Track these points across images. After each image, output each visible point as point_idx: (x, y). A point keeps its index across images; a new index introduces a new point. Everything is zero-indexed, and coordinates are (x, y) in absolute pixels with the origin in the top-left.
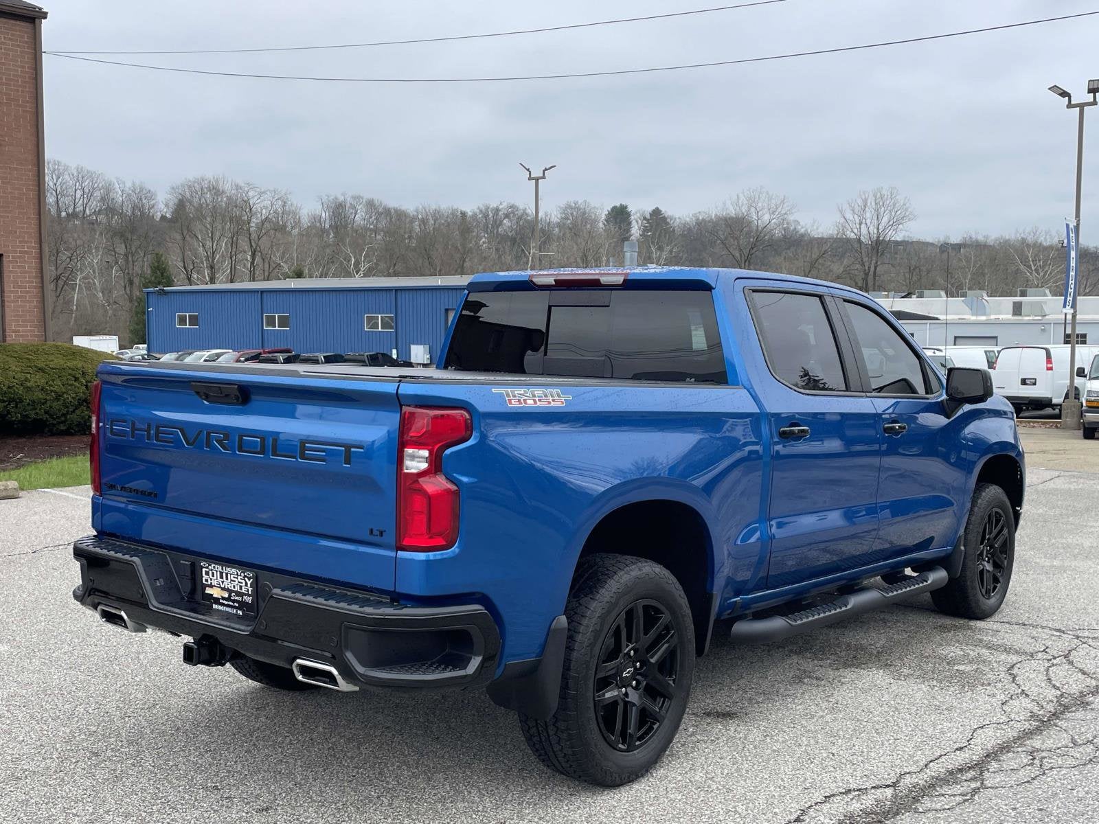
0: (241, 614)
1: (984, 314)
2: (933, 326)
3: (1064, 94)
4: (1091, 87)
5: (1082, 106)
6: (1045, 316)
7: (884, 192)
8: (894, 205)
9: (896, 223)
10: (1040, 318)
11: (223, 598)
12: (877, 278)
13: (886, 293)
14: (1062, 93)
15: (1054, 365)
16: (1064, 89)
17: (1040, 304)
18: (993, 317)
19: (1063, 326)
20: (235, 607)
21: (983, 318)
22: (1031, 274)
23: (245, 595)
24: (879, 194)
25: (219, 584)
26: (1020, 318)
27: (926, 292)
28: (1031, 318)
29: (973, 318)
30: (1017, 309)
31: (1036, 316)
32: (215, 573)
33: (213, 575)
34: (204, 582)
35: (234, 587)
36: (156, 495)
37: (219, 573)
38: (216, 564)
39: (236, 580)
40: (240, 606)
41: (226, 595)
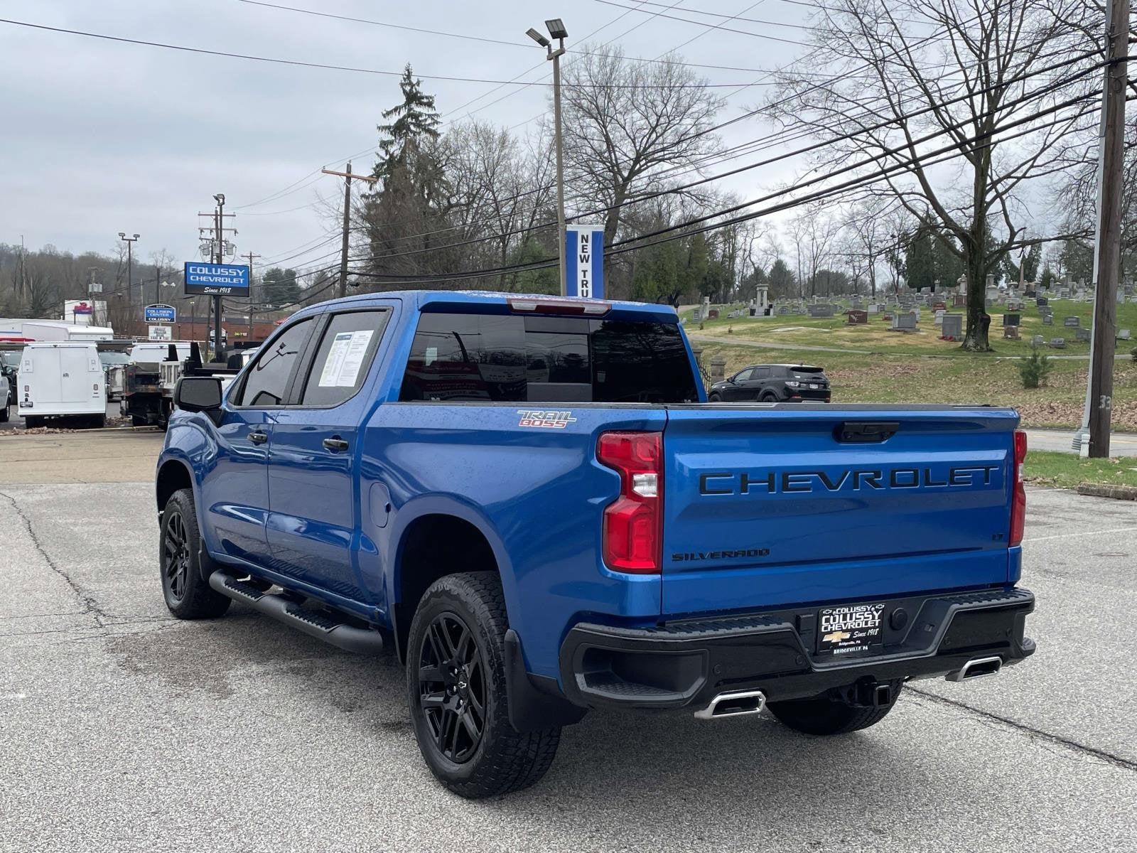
0: (866, 648)
11: (843, 640)
20: (858, 645)
23: (871, 628)
25: (841, 628)
32: (837, 616)
33: (834, 620)
34: (823, 630)
35: (859, 625)
36: (768, 551)
37: (841, 616)
38: (841, 607)
39: (862, 617)
40: (864, 641)
41: (847, 636)
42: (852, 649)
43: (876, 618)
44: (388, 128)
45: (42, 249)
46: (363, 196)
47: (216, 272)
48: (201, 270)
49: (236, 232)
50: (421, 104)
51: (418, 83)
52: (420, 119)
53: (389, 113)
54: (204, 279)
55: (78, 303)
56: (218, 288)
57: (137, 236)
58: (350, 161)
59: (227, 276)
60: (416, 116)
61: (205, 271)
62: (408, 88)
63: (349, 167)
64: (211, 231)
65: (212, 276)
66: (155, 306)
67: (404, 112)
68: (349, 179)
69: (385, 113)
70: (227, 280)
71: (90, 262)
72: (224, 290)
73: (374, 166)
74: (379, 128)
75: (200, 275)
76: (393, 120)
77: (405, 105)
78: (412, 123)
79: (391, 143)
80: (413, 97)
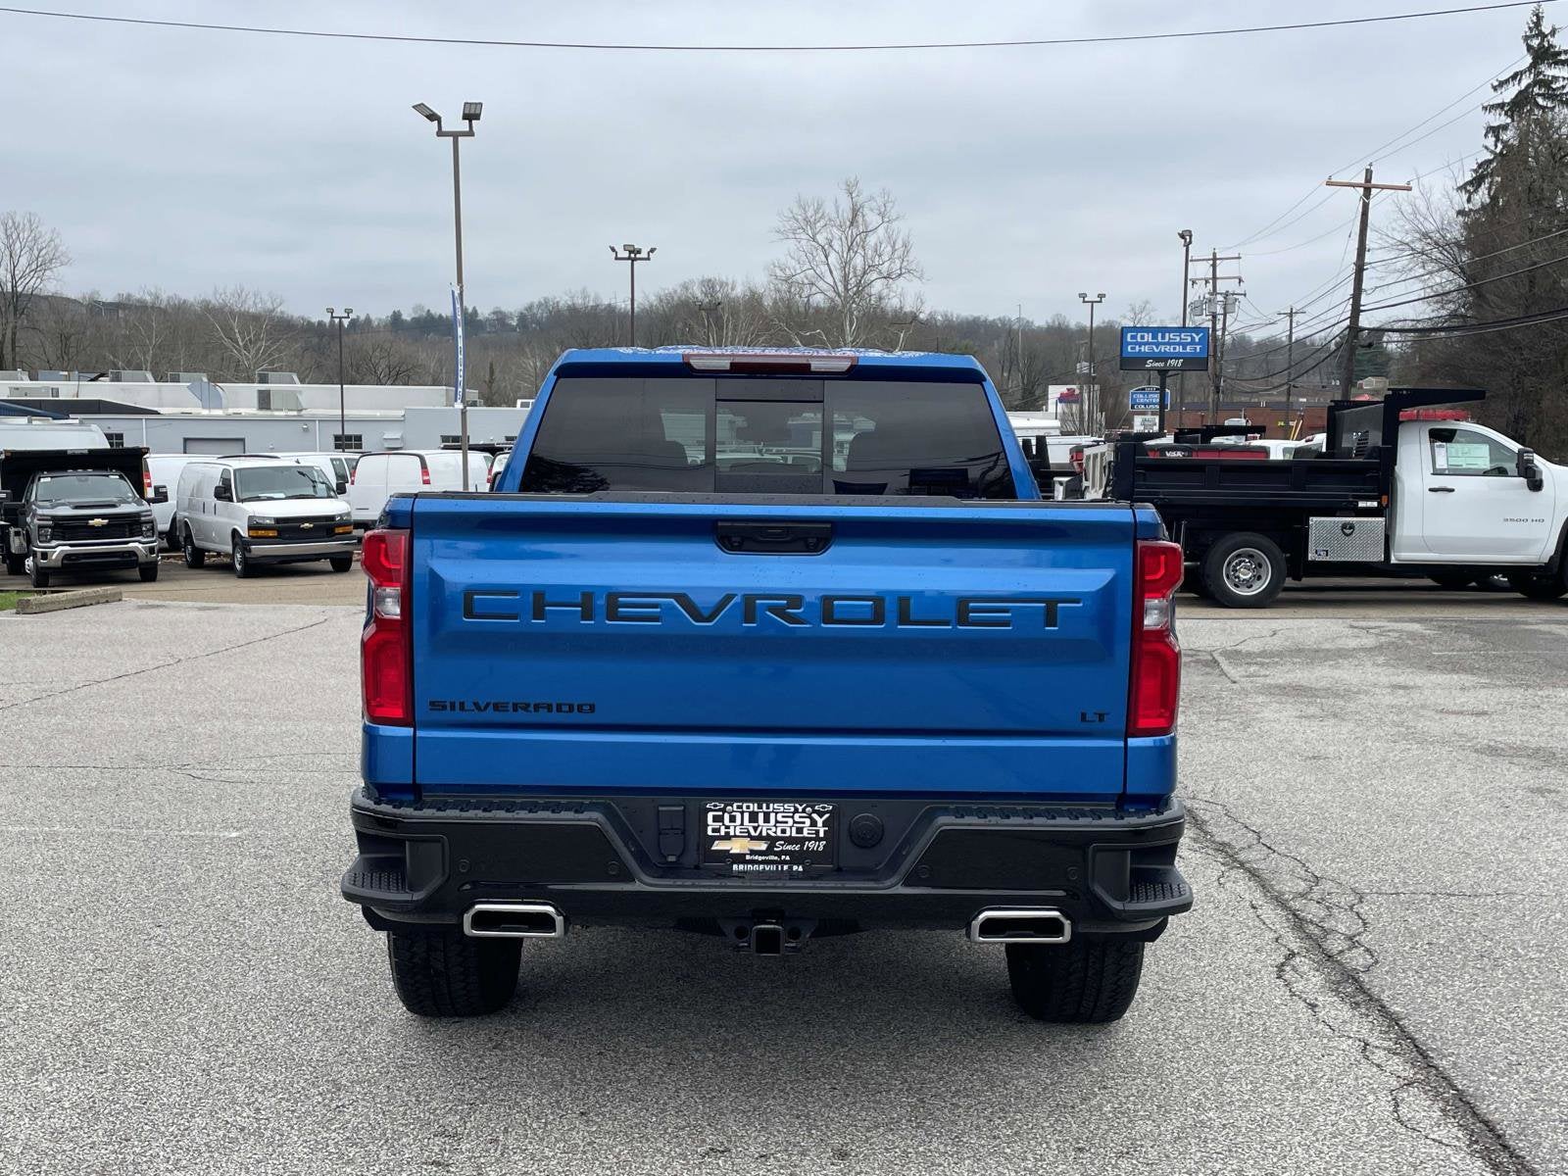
0: (801, 869)
1: (220, 407)
2: (150, 423)
3: (432, 117)
4: (467, 112)
5: (455, 135)
6: (301, 410)
7: (18, 219)
8: (35, 240)
9: (41, 267)
10: (295, 413)
11: (753, 852)
12: (17, 349)
13: (66, 373)
14: (431, 115)
15: (431, 477)
16: (434, 110)
17: (294, 394)
18: (231, 411)
19: (341, 424)
20: (785, 862)
21: (219, 412)
22: (239, 351)
23: (810, 839)
24: (10, 221)
25: (748, 832)
26: (268, 413)
27: (125, 373)
28: (282, 413)
29: (205, 412)
30: (264, 401)
31: (289, 410)
32: (738, 816)
33: (733, 819)
34: (710, 833)
35: (783, 831)
36: (592, 708)
37: (746, 816)
38: (743, 801)
39: (790, 821)
40: (796, 858)
41: (763, 846)
42: (773, 867)
43: (820, 823)
44: (1501, 106)
45: (1050, 321)
46: (1460, 213)
47: (1163, 337)
48: (1142, 337)
49: (1240, 281)
50: (1557, 63)
51: (1553, 32)
52: (1554, 86)
53: (1502, 84)
54: (1145, 349)
55: (1063, 389)
56: (1165, 360)
57: (1101, 296)
58: (1371, 165)
59: (1179, 344)
60: (1546, 84)
61: (1148, 337)
62: (1535, 42)
63: (1369, 173)
64: (1207, 282)
65: (1158, 345)
66: (1143, 389)
67: (1526, 81)
68: (1367, 191)
69: (1496, 83)
70: (1179, 349)
71: (1059, 334)
72: (1173, 362)
73: (1475, 167)
74: (1485, 108)
75: (1140, 344)
76: (1510, 93)
77: (1529, 69)
78: (1539, 95)
79: (1505, 127)
80: (1543, 54)
